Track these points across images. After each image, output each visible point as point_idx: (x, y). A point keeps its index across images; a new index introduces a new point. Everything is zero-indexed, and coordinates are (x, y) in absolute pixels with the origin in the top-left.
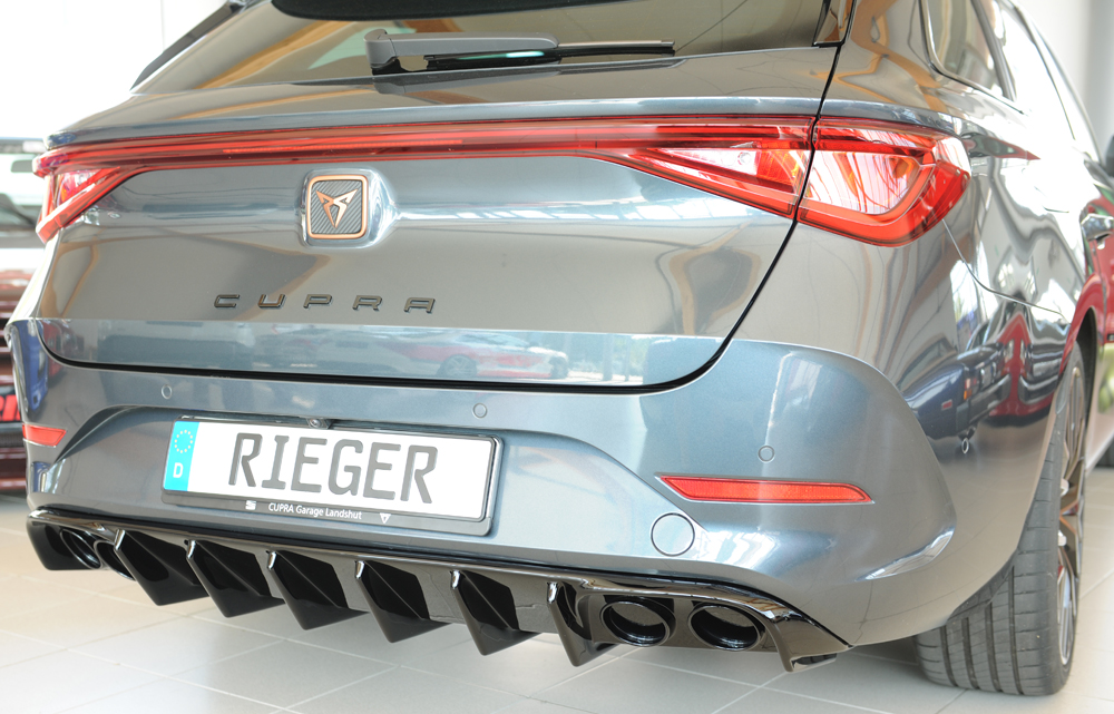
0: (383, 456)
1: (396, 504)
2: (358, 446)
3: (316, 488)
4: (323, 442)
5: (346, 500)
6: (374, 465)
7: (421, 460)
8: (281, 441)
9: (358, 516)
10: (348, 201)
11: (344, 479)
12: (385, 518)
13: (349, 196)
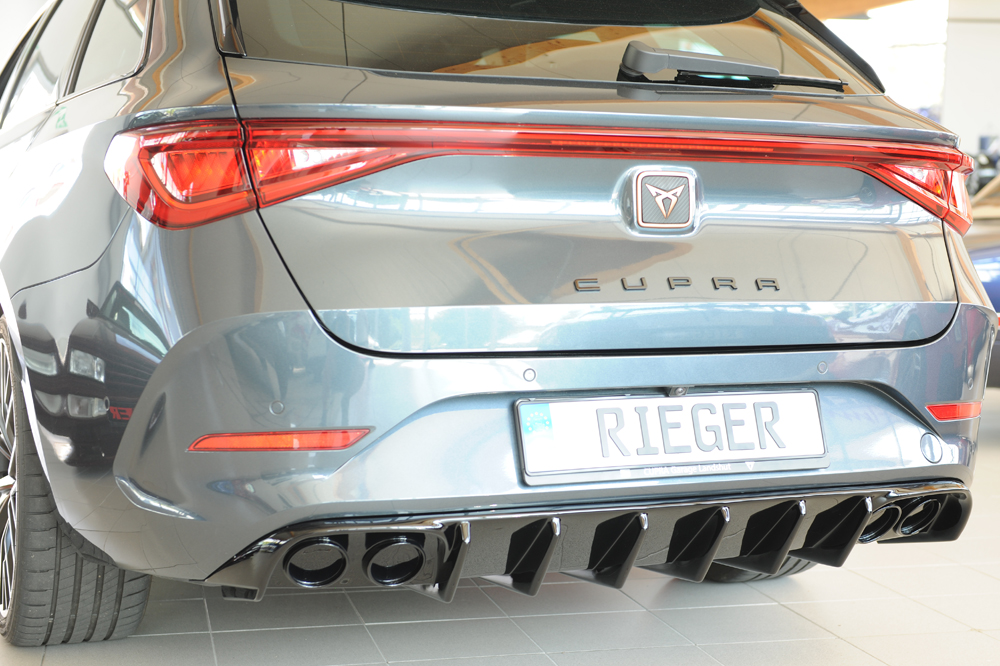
0: (735, 415)
1: (758, 453)
2: (711, 410)
3: (685, 449)
4: (680, 408)
5: (715, 455)
6: (729, 424)
7: (766, 414)
8: (641, 413)
9: (727, 468)
10: (678, 195)
11: (708, 438)
12: (751, 467)
13: (679, 190)
